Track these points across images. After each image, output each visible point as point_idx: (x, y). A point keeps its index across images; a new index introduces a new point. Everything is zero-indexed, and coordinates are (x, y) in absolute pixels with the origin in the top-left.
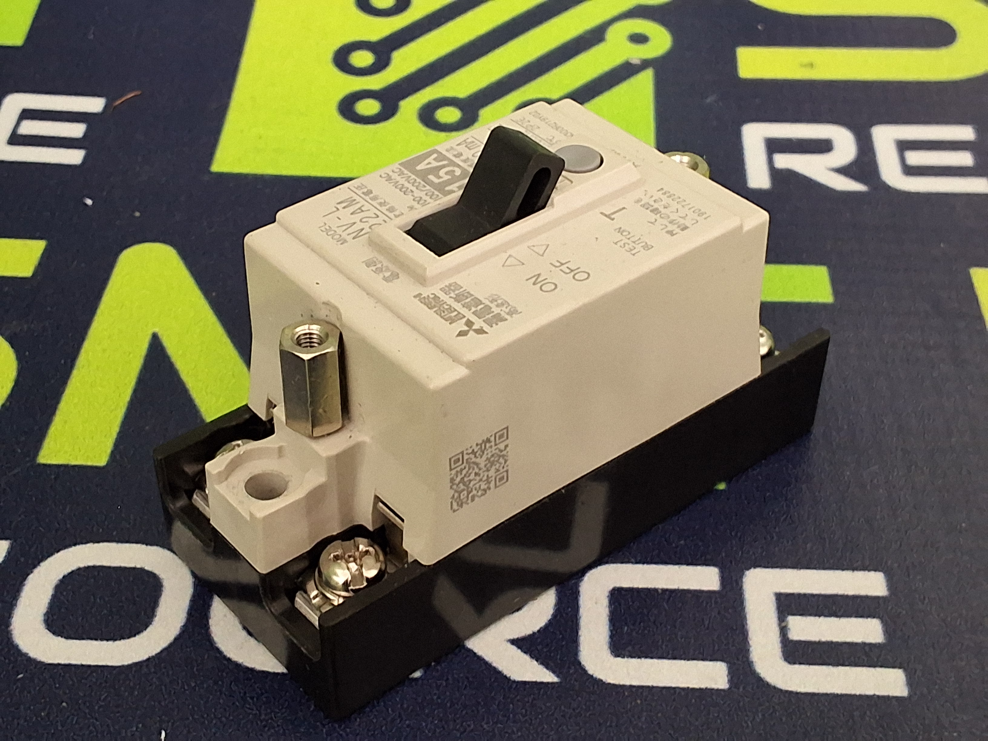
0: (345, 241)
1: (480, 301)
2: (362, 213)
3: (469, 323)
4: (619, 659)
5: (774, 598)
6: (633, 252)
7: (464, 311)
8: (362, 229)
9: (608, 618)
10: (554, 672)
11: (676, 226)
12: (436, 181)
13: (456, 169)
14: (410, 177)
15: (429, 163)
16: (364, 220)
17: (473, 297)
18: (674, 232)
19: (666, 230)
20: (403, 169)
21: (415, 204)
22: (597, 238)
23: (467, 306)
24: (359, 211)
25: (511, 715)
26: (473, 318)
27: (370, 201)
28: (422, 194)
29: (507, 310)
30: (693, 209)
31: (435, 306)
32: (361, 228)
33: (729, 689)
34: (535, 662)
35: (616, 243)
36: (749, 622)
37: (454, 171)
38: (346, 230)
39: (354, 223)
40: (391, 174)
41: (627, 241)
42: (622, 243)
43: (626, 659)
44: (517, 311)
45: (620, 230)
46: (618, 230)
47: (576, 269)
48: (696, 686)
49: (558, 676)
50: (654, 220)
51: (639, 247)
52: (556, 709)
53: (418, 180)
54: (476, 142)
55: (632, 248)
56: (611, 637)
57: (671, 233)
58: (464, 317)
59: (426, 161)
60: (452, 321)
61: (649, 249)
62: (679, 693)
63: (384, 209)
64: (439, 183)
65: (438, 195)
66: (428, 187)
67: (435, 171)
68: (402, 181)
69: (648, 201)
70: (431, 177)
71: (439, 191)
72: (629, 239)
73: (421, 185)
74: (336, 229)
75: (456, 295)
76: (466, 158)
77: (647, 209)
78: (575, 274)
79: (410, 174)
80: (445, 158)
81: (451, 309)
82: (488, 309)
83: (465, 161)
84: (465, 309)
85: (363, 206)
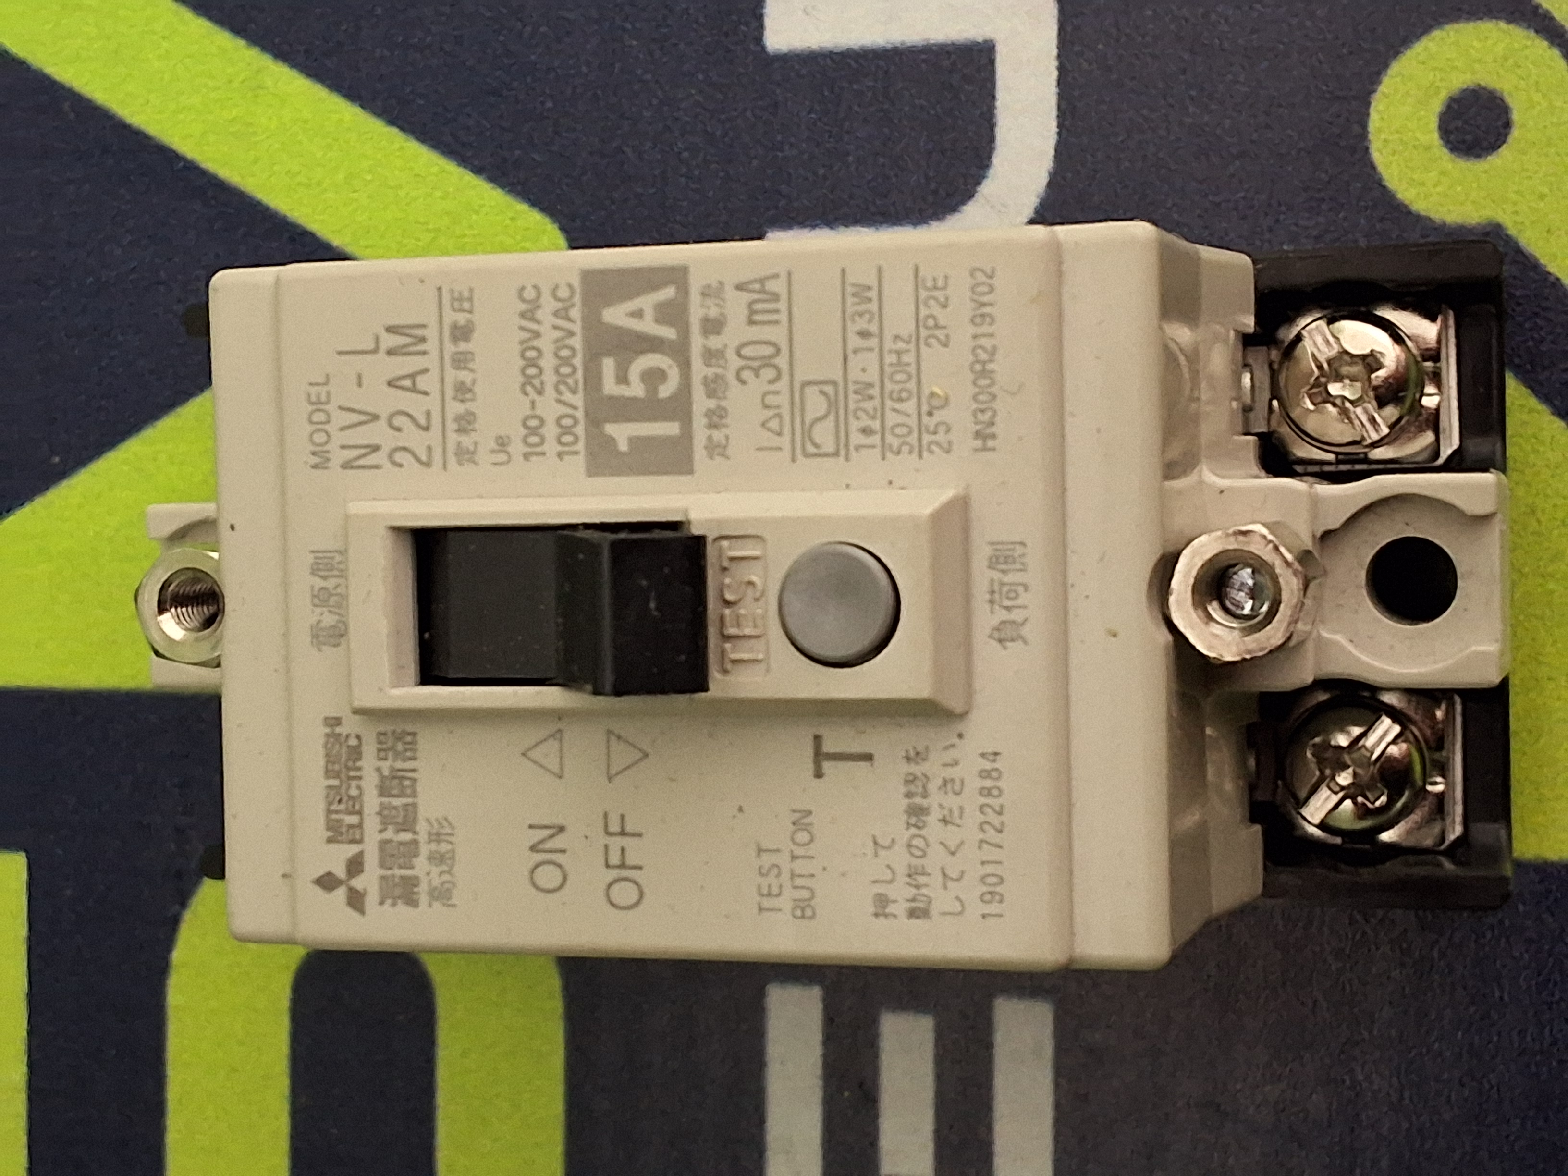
0: (325, 462)
1: (416, 821)
2: (408, 396)
3: (355, 866)
6: (769, 899)
7: (371, 825)
8: (379, 450)
11: (912, 893)
12: (609, 387)
13: (673, 373)
15: (638, 314)
17: (411, 800)
18: (890, 909)
19: (883, 888)
21: (518, 435)
23: (385, 817)
24: (408, 382)
26: (371, 857)
27: (448, 366)
28: (552, 413)
30: (987, 869)
31: (338, 774)
32: (379, 442)
37: (665, 379)
38: (349, 427)
39: (376, 418)
40: (543, 298)
41: (785, 863)
44: (449, 898)
45: (801, 823)
50: (887, 843)
51: (788, 895)
53: (578, 359)
54: (782, 302)
55: (776, 889)
57: (882, 906)
58: (361, 841)
59: (636, 305)
60: (335, 836)
61: (804, 915)
63: (453, 410)
64: (610, 399)
65: (576, 439)
66: (578, 397)
67: (631, 349)
68: (546, 343)
69: (931, 773)
70: (609, 365)
71: (590, 423)
72: (794, 859)
73: (571, 379)
74: (333, 413)
75: (391, 771)
76: (721, 346)
77: (908, 795)
79: (578, 328)
80: (681, 321)
81: (356, 803)
82: (411, 852)
83: (709, 356)
84: (377, 819)
85: (425, 371)
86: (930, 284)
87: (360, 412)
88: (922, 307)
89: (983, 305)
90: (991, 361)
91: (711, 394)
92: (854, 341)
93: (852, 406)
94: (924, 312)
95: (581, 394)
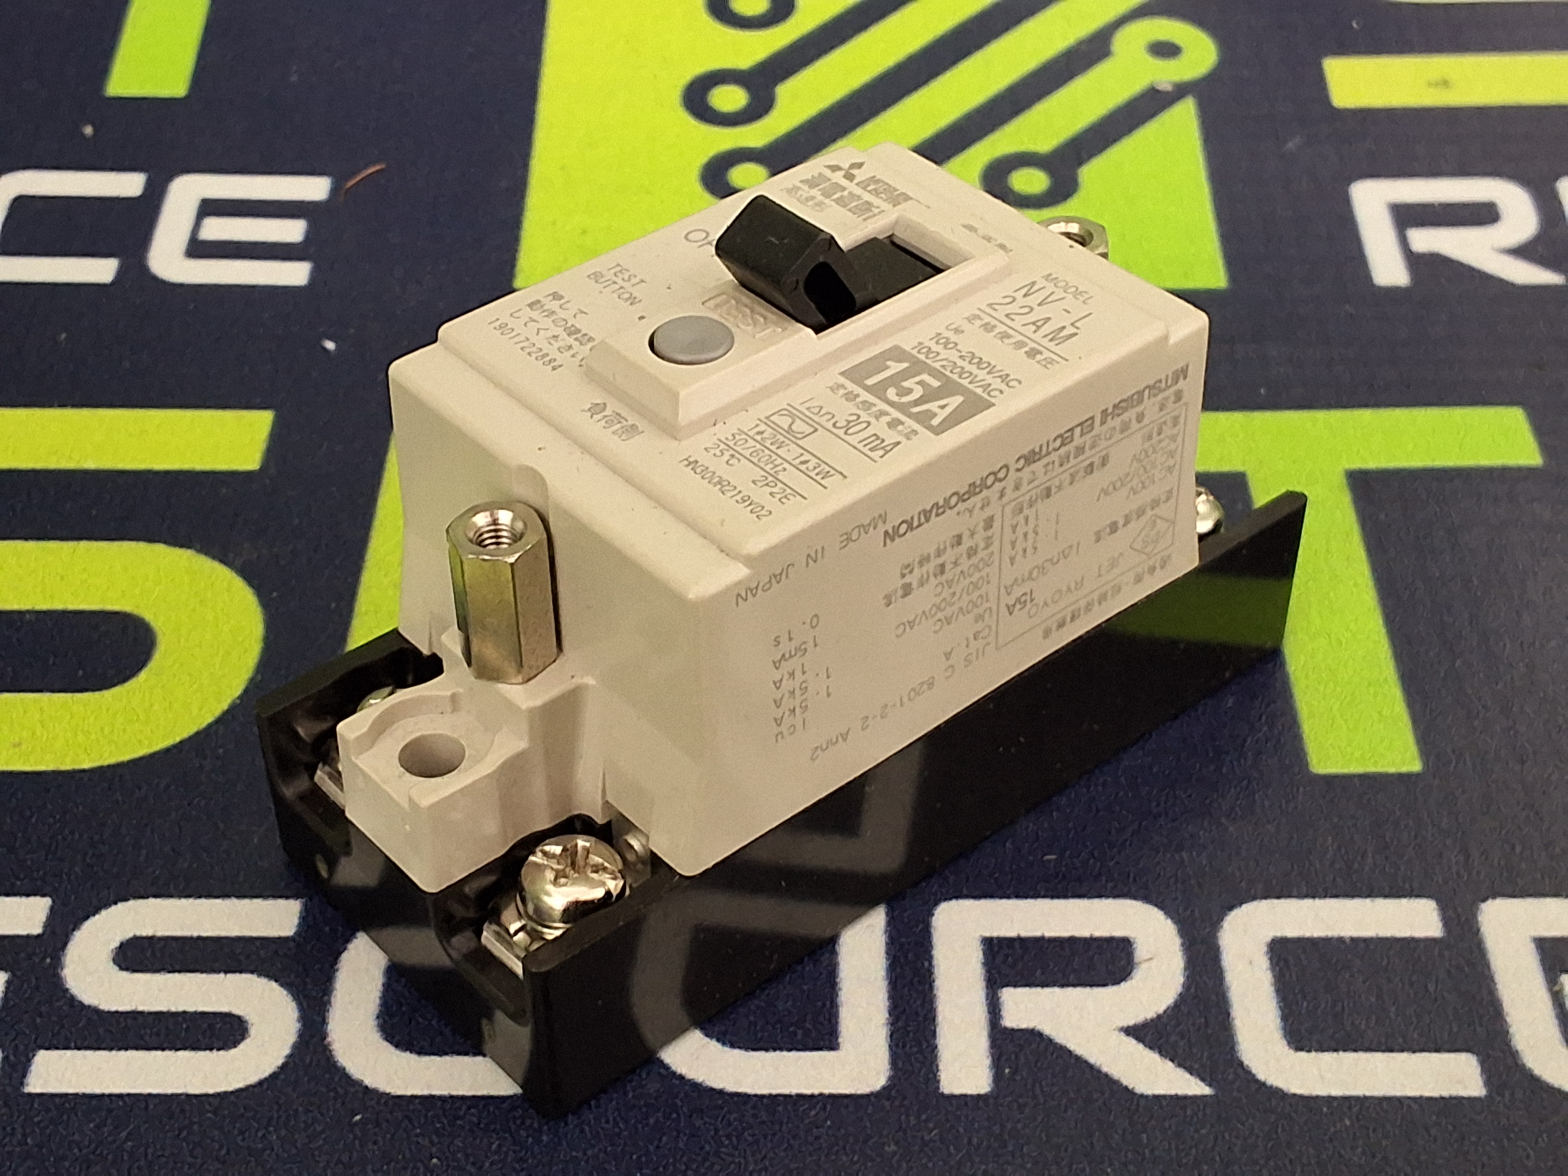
0: (1047, 277)
1: (837, 203)
2: (1033, 320)
4: (1303, 1055)
5: (1532, 946)
6: (619, 268)
7: (858, 191)
8: (1025, 295)
9: (1272, 989)
10: (1203, 1080)
11: (545, 308)
12: (925, 377)
13: (896, 399)
14: (970, 383)
15: (943, 407)
16: (1027, 310)
17: (849, 207)
18: (551, 298)
19: (562, 301)
20: (985, 396)
21: (954, 338)
22: (669, 288)
23: (854, 197)
24: (1039, 324)
25: (1147, 1151)
26: (844, 182)
27: (1025, 339)
28: (944, 354)
29: (800, 193)
30: (514, 333)
31: (898, 195)
32: (1028, 298)
33: (1489, 1097)
34: (1170, 1064)
35: (642, 281)
36: (1500, 986)
37: (897, 395)
38: (1049, 296)
39: (1039, 305)
40: (1003, 387)
41: (625, 284)
42: (634, 281)
43: (1313, 1054)
45: (633, 300)
46: (637, 300)
47: (703, 245)
48: (1435, 1094)
49: (1210, 1085)
50: (578, 316)
51: (610, 275)
52: (1216, 1139)
53: (955, 377)
54: (866, 450)
55: (619, 274)
56: (1284, 1018)
57: (556, 296)
58: (857, 184)
59: (948, 410)
60: (873, 180)
61: (593, 274)
62: (1410, 1107)
63: (1001, 328)
64: (919, 374)
65: (919, 352)
66: (937, 365)
67: (929, 396)
68: (982, 374)
69: (582, 347)
70: (936, 383)
71: (919, 361)
72: (622, 288)
73: (949, 369)
74: (1065, 295)
75: (871, 211)
76: (881, 419)
77: (586, 335)
78: (706, 237)
79: (971, 386)
80: (916, 417)
81: (876, 193)
82: (826, 194)
83: (883, 413)
84: (857, 194)
85: (1035, 332)
86: (789, 497)
87: (1052, 302)
88: (783, 486)
89: (750, 504)
90: (720, 489)
91: (864, 402)
92: (807, 457)
93: (779, 436)
94: (780, 485)
95: (939, 368)
